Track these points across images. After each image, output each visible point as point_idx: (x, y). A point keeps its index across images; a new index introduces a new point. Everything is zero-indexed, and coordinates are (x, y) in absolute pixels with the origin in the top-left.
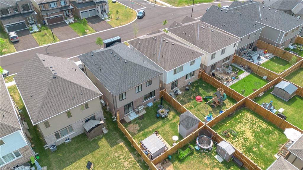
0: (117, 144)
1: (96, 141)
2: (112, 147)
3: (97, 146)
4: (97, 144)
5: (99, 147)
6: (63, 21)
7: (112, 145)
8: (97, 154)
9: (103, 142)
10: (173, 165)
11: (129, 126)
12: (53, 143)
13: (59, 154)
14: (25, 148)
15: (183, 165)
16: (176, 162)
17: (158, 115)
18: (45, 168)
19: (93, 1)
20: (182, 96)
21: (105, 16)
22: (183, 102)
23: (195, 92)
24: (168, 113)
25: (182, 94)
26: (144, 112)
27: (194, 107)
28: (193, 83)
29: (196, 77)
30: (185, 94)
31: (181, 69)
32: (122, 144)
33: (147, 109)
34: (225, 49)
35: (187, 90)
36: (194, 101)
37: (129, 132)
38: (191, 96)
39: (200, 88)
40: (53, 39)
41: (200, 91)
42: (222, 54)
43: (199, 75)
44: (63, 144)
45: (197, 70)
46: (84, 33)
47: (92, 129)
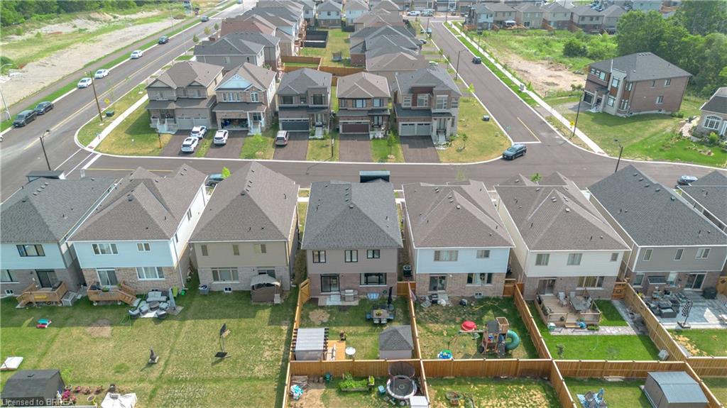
0: (280, 324)
1: (258, 307)
2: (269, 325)
3: (252, 314)
4: (255, 312)
5: (254, 317)
6: (368, 131)
7: (271, 322)
8: (244, 323)
9: (265, 314)
10: (325, 391)
11: (316, 310)
12: (207, 283)
13: (206, 302)
14: (170, 269)
15: (339, 400)
16: (333, 390)
17: (368, 316)
18: (180, 308)
19: (429, 110)
20: (443, 310)
21: (442, 139)
22: (435, 319)
23: (473, 314)
24: (389, 321)
25: (447, 306)
26: (356, 303)
27: (447, 334)
28: (488, 299)
29: (495, 289)
30: (451, 308)
31: (454, 256)
32: (285, 328)
33: (363, 301)
34: (581, 255)
35: (462, 303)
36: (458, 326)
37: (308, 318)
38: (460, 316)
39: (490, 312)
40: (331, 155)
41: (486, 317)
42: (573, 264)
43: (505, 288)
44: (220, 292)
45: (500, 274)
46: (384, 159)
47: (259, 286)
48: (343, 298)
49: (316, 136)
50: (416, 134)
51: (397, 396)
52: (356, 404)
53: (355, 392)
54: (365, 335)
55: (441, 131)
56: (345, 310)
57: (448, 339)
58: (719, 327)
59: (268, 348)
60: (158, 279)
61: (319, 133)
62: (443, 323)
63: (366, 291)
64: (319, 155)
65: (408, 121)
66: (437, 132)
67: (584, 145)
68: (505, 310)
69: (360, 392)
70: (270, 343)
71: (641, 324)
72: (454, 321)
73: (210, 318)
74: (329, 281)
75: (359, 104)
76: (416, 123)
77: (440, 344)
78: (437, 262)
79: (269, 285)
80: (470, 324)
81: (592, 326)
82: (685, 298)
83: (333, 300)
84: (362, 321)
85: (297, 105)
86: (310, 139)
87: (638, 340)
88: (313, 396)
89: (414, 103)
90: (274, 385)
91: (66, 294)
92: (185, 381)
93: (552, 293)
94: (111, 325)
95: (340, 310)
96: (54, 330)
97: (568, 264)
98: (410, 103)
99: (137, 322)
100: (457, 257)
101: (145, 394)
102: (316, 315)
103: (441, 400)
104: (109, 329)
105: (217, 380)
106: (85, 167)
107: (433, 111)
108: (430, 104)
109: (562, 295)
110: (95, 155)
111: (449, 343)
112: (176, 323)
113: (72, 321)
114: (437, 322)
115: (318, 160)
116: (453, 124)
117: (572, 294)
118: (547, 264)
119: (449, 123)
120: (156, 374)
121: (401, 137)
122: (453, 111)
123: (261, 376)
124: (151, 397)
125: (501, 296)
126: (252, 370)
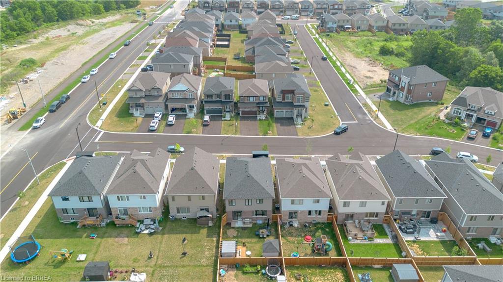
0: (212, 237)
1: (200, 228)
2: (207, 237)
3: (198, 232)
4: (199, 230)
5: (199, 233)
6: (256, 115)
7: (208, 236)
8: (195, 236)
9: (204, 231)
10: (236, 272)
11: (230, 229)
12: (173, 214)
13: (174, 225)
14: (156, 208)
15: (243, 277)
16: (240, 272)
17: (257, 233)
18: (161, 228)
19: (292, 103)
20: (296, 229)
21: (299, 121)
22: (291, 235)
23: (311, 232)
24: (268, 235)
25: (298, 227)
26: (251, 226)
27: (297, 243)
28: (319, 223)
29: (323, 218)
30: (300, 228)
31: (301, 202)
32: (215, 239)
33: (254, 224)
34: (366, 202)
35: (305, 226)
36: (303, 238)
37: (227, 234)
38: (304, 233)
39: (320, 231)
40: (235, 131)
41: (317, 233)
42: (362, 206)
43: (328, 218)
44: (180, 219)
45: (325, 211)
46: (266, 133)
47: (201, 217)
48: (244, 223)
49: (226, 119)
50: (284, 116)
51: (271, 275)
52: (251, 279)
53: (251, 273)
54: (255, 243)
55: (299, 115)
56: (245, 230)
57: (297, 245)
58: (436, 239)
59: (207, 250)
60: (149, 212)
61: (228, 116)
62: (295, 237)
63: (255, 219)
64: (228, 131)
65: (280, 109)
66: (297, 116)
67: (382, 124)
68: (327, 230)
69: (254, 273)
70: (208, 247)
71: (395, 238)
72: (300, 235)
73: (177, 234)
74: (237, 214)
75: (251, 99)
76: (285, 110)
77: (293, 248)
78: (293, 205)
79: (206, 216)
80: (308, 237)
81: (371, 239)
82: (421, 223)
83: (239, 224)
84: (254, 236)
85: (215, 100)
86: (223, 120)
87: (393, 246)
88: (231, 275)
89: (284, 99)
90: (211, 269)
91: (102, 220)
92: (168, 266)
93: (352, 220)
94: (127, 237)
95: (243, 229)
96: (99, 240)
97: (360, 206)
98: (281, 99)
99: (140, 235)
100: (303, 202)
101: (150, 273)
102: (231, 232)
103: (293, 277)
104: (127, 239)
105: (183, 266)
106: (97, 140)
107: (295, 104)
108: (293, 100)
109: (357, 221)
110: (100, 132)
111: (298, 248)
112: (160, 236)
113: (107, 235)
114: (292, 236)
115: (228, 135)
116: (306, 112)
117: (362, 221)
118: (349, 206)
119: (304, 111)
120: (153, 263)
121: (276, 118)
122: (306, 104)
123: (205, 265)
124: (152, 275)
125: (326, 222)
126: (200, 261)
